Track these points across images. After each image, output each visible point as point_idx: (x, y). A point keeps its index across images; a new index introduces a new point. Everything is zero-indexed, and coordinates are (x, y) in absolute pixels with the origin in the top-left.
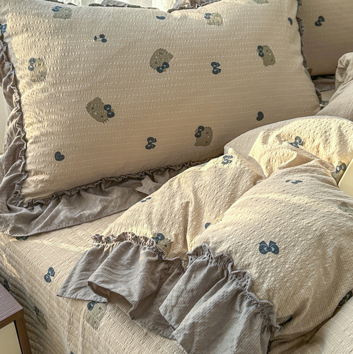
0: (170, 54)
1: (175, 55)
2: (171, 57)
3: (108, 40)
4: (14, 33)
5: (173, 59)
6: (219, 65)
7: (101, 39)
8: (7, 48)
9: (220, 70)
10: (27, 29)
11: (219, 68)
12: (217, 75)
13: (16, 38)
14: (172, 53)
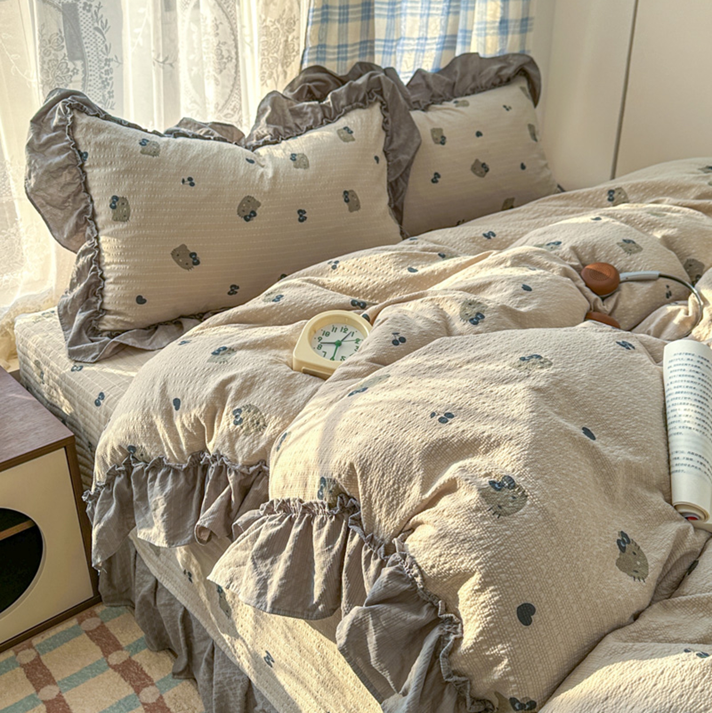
0: (258, 202)
1: (262, 203)
2: (259, 204)
3: (196, 183)
4: (95, 164)
5: (261, 207)
6: (305, 212)
7: (189, 182)
8: (86, 178)
9: (306, 218)
10: (111, 163)
11: (304, 215)
12: (303, 223)
13: (98, 170)
14: (260, 201)
